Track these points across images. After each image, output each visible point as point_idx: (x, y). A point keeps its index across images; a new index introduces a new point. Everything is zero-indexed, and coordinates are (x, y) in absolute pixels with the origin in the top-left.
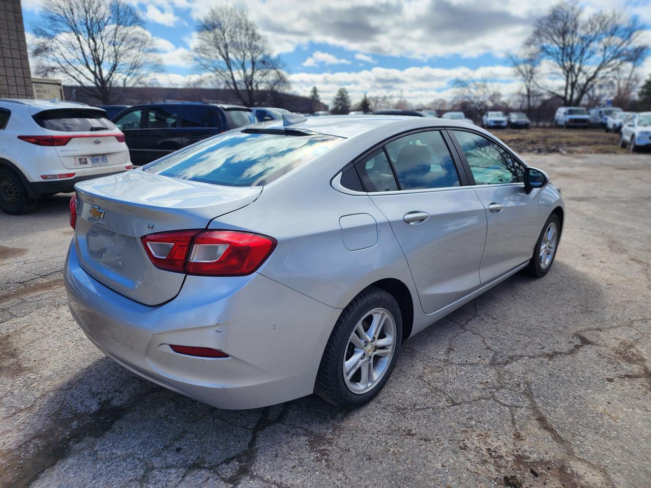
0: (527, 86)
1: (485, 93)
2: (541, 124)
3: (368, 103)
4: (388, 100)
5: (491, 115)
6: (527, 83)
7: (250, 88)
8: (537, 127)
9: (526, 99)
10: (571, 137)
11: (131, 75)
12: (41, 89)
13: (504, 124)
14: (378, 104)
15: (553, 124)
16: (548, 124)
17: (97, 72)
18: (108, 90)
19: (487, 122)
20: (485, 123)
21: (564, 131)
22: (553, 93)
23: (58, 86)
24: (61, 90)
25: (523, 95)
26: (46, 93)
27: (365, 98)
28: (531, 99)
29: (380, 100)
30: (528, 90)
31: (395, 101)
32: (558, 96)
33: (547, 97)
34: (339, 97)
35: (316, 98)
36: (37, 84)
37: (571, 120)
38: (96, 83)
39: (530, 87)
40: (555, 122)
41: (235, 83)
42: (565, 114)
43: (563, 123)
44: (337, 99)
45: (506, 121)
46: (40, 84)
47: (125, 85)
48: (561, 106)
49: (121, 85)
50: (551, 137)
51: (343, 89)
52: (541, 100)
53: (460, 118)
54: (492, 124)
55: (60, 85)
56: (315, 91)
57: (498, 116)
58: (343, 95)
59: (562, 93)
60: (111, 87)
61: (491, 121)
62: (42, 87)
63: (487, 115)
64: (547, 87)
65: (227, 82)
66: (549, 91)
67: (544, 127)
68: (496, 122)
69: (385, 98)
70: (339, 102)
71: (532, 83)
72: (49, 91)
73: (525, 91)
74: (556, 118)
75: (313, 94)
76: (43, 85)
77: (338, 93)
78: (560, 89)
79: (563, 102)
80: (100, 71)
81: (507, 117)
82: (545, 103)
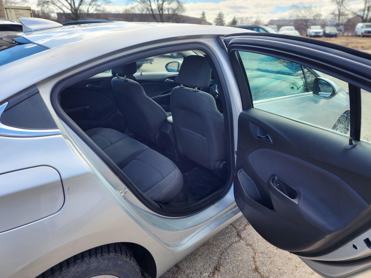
0: (338, 9)
1: (310, 14)
2: (346, 34)
3: (236, 21)
4: (249, 19)
5: (313, 29)
6: (339, 7)
7: (161, 12)
8: (343, 36)
9: (337, 18)
10: (365, 43)
11: (92, 6)
12: (18, 13)
13: (321, 34)
14: (243, 22)
15: (354, 34)
16: (350, 34)
17: (72, 4)
18: (79, 15)
19: (310, 33)
20: (308, 33)
21: (360, 39)
22: (355, 13)
23: (29, 11)
24: (31, 13)
25: (335, 15)
26: (22, 15)
27: (235, 18)
28: (341, 17)
29: (244, 19)
30: (339, 11)
31: (254, 20)
32: (358, 16)
33: (351, 16)
34: (218, 18)
35: (204, 19)
36: (15, 10)
37: (366, 32)
38: (71, 10)
39: (340, 9)
40: (355, 32)
41: (152, 10)
42: (362, 27)
43: (360, 34)
44: (217, 19)
45: (322, 32)
46: (17, 10)
47: (88, 11)
48: (359, 22)
49: (87, 12)
50: (351, 43)
51: (221, 12)
52: (347, 18)
53: (292, 30)
54: (313, 34)
55: (30, 10)
56: (203, 14)
57: (317, 29)
58: (221, 17)
59: (361, 14)
60: (80, 13)
61: (312, 32)
62: (18, 12)
63: (310, 28)
64: (351, 9)
65: (148, 9)
66: (353, 12)
67: (348, 36)
68: (316, 33)
69: (247, 18)
70: (218, 21)
71: (342, 7)
72: (23, 14)
73: (337, 12)
74: (356, 30)
75: (202, 16)
76: (20, 10)
77: (218, 15)
78: (360, 11)
79: (361, 20)
80: (74, 3)
81: (324, 29)
82: (349, 20)
